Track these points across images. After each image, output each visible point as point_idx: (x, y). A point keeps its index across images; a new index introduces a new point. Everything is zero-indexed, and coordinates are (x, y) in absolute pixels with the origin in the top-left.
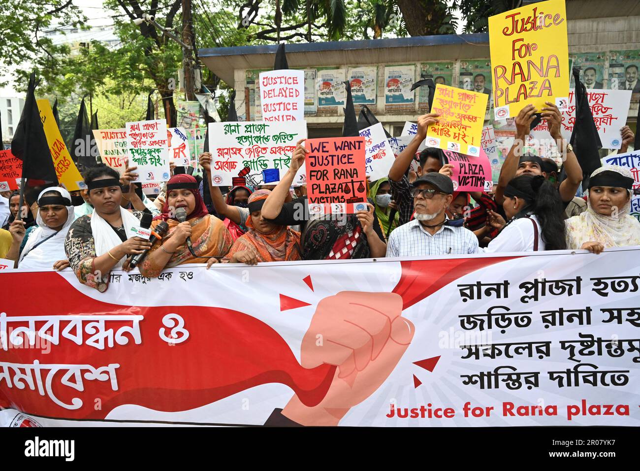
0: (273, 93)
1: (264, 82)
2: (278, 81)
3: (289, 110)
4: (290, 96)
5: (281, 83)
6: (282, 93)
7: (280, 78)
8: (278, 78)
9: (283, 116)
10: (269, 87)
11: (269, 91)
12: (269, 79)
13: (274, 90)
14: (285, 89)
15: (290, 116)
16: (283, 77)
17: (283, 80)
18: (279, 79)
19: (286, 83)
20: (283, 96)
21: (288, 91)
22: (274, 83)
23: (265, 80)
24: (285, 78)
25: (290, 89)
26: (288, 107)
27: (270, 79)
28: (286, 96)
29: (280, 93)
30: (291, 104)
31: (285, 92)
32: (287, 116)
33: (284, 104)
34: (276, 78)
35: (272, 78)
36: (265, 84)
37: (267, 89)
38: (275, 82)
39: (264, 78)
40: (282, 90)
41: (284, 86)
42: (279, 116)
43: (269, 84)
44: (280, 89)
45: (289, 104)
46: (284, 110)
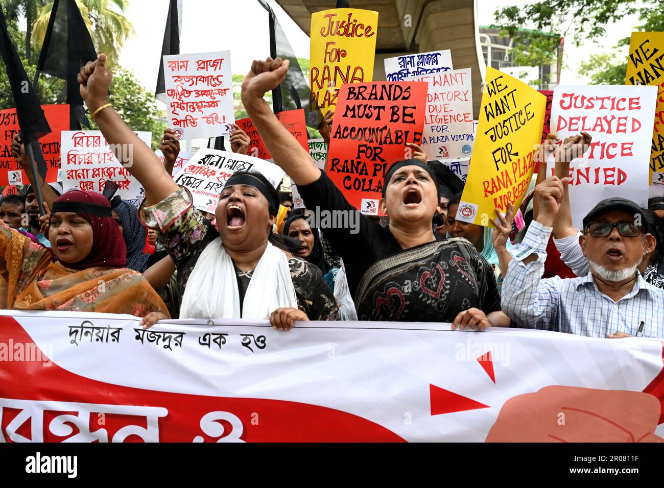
0: (580, 123)
1: (562, 102)
2: (597, 104)
3: (613, 156)
4: (618, 131)
5: (602, 107)
6: (601, 125)
7: (603, 99)
8: (598, 99)
9: (597, 170)
10: (573, 112)
11: (571, 119)
12: (576, 98)
13: (584, 119)
14: (609, 119)
15: (613, 169)
16: (609, 98)
17: (608, 104)
18: (600, 101)
19: (613, 108)
20: (602, 130)
21: (614, 124)
22: (587, 107)
23: (567, 99)
24: (613, 100)
25: (619, 119)
26: (612, 151)
27: (579, 100)
28: (609, 132)
29: (596, 125)
30: (619, 147)
31: (609, 123)
32: (605, 170)
33: (603, 145)
34: (592, 98)
35: (583, 98)
36: (566, 105)
37: (567, 115)
38: (590, 105)
39: (565, 95)
40: (603, 121)
41: (608, 113)
42: (588, 170)
43: (575, 107)
44: (599, 118)
45: (614, 145)
46: (602, 157)
